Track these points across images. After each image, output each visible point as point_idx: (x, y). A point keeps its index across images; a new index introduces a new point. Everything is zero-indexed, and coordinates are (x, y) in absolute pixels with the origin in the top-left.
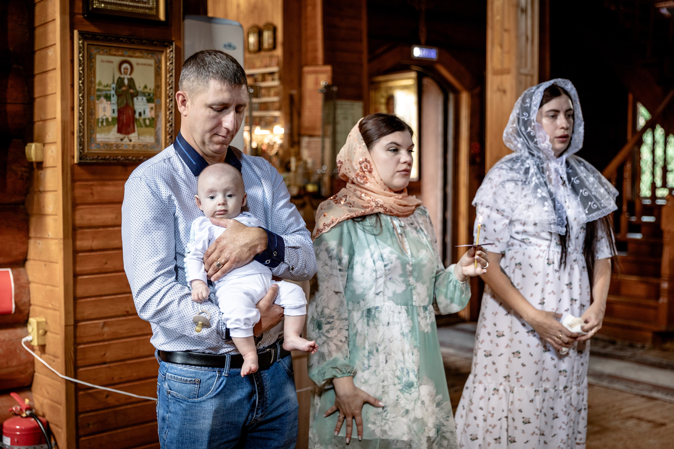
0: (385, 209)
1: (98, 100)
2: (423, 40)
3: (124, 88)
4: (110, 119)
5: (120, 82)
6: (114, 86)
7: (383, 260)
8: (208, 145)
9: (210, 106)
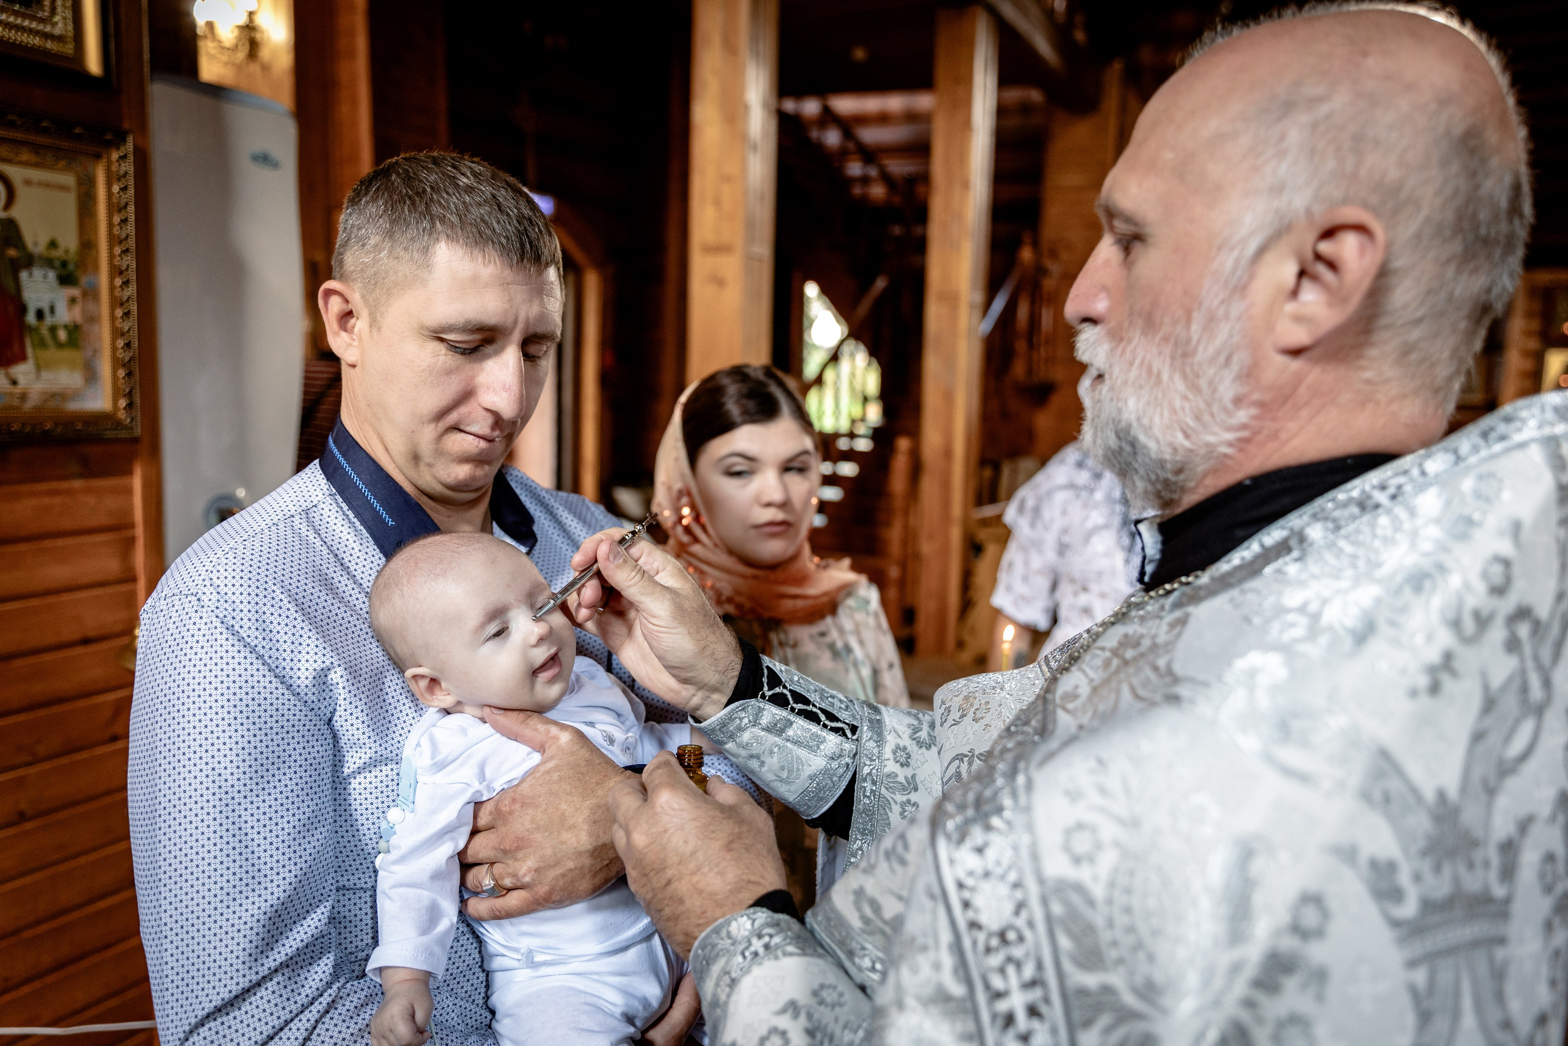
8: (430, 465)
9: (438, 335)
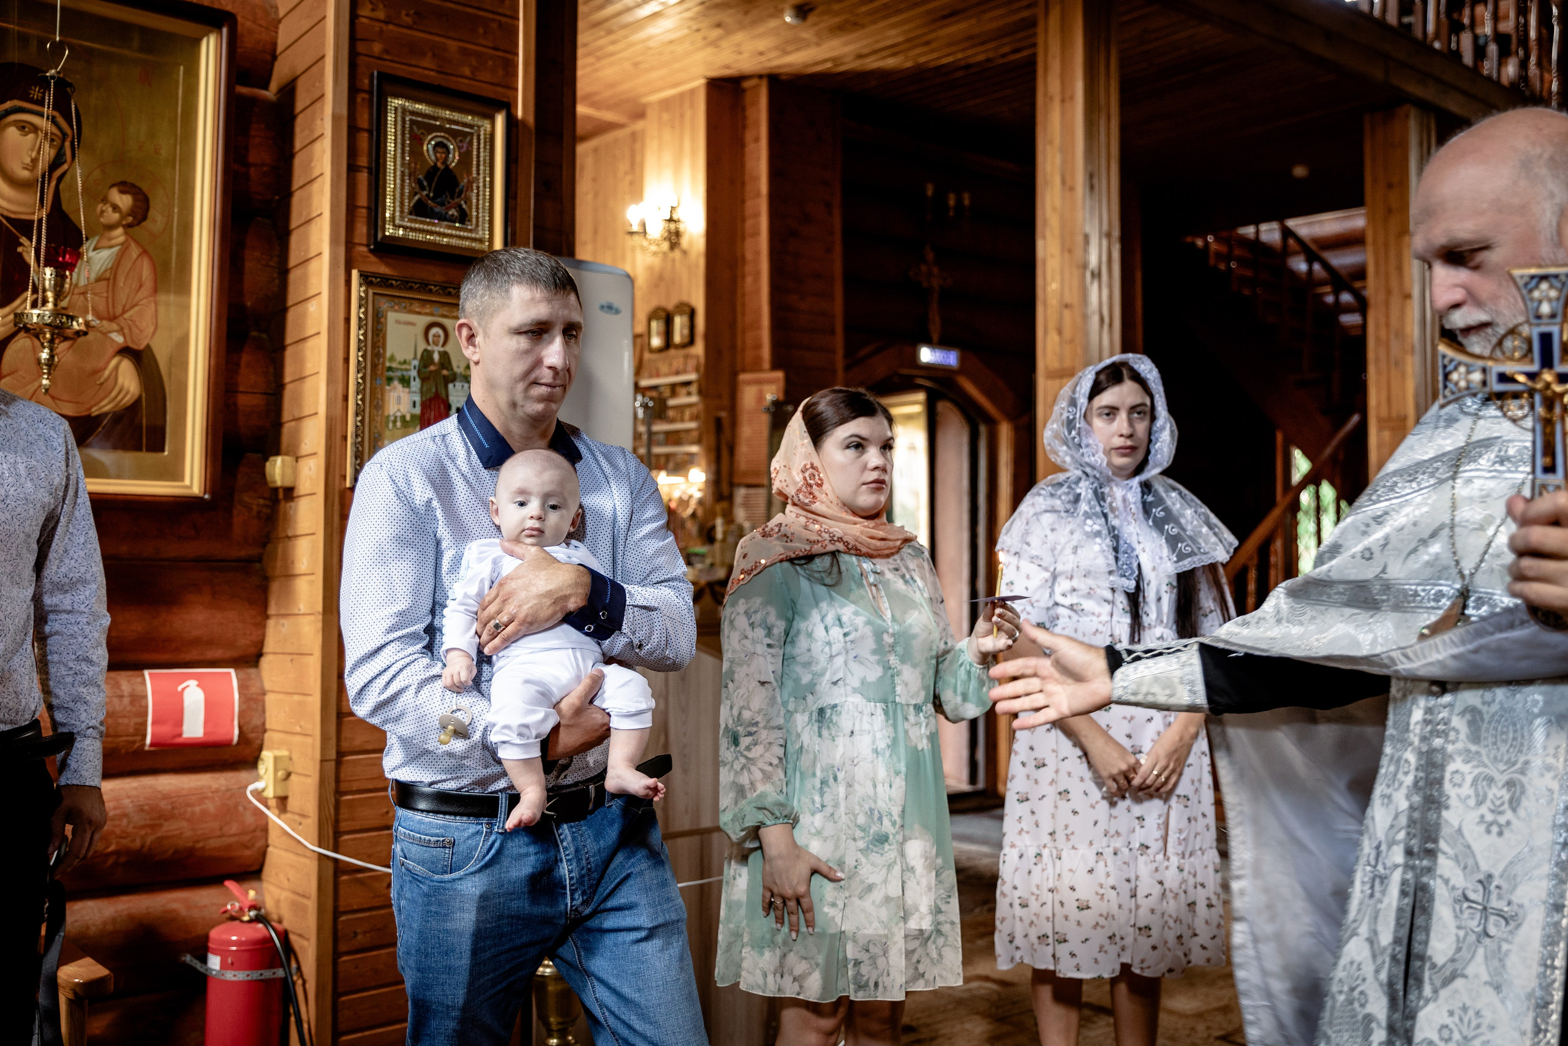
0: (846, 544)
1: (389, 385)
2: (935, 337)
3: (432, 368)
4: (408, 418)
5: (427, 357)
6: (416, 363)
7: (841, 625)
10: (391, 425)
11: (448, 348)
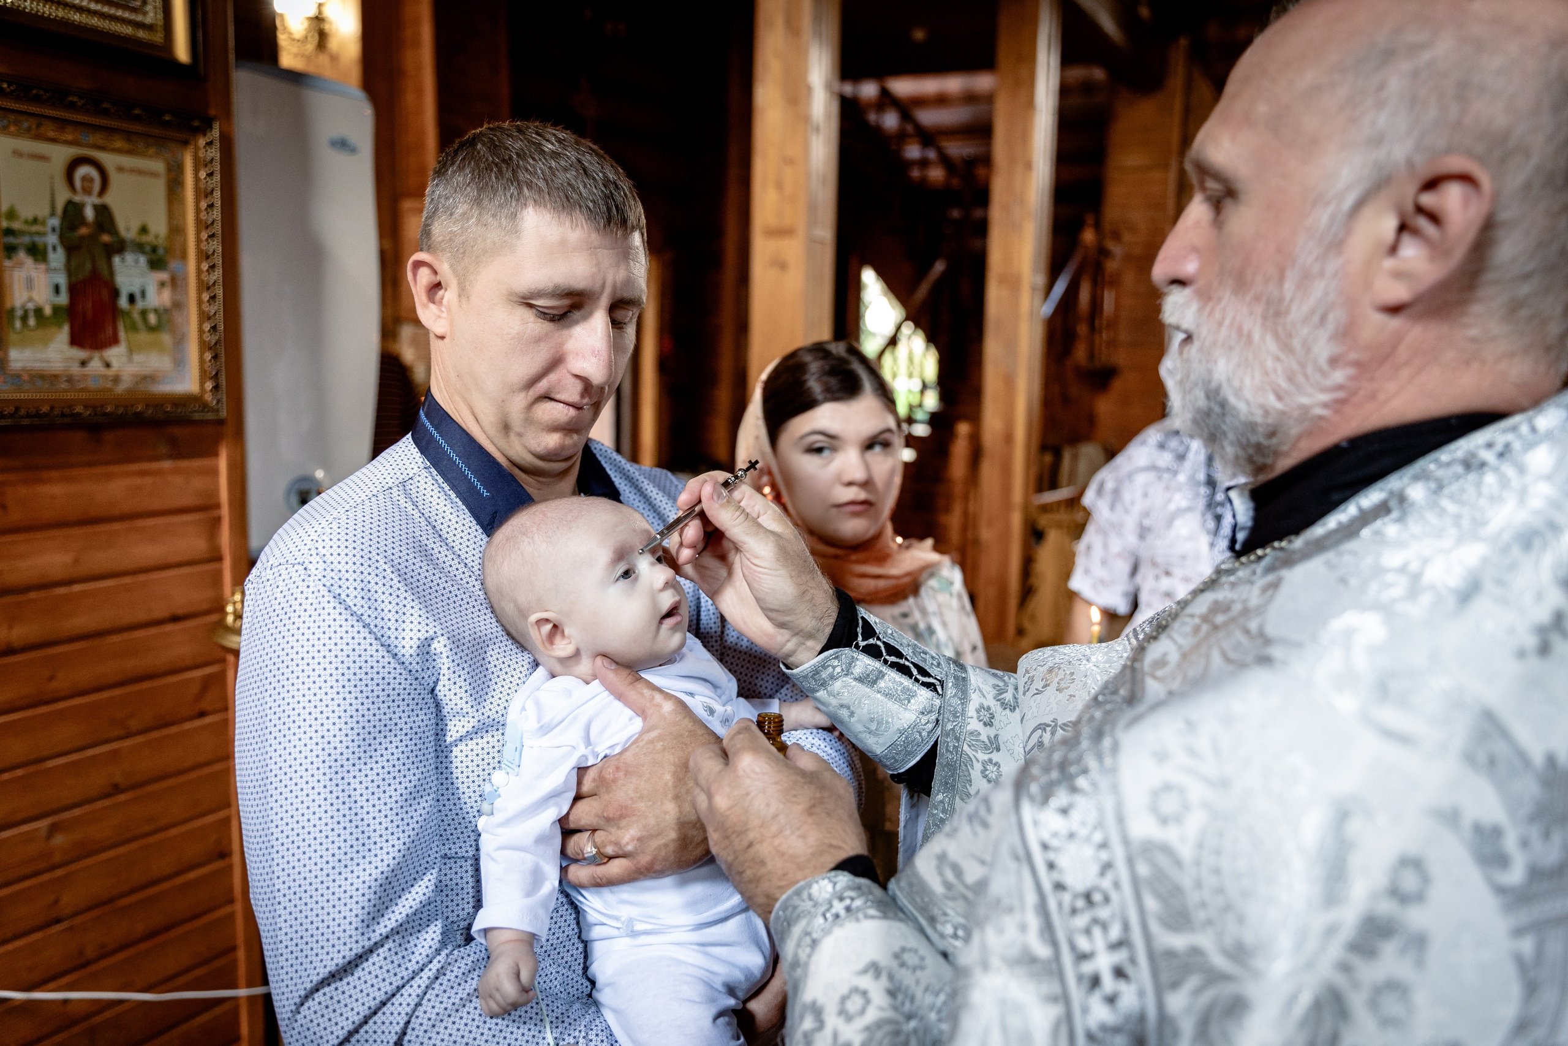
1: (9, 258)
3: (84, 231)
4: (48, 311)
5: (72, 214)
6: (55, 222)
8: (520, 435)
9: (526, 301)
10: (18, 324)
11: (109, 199)
